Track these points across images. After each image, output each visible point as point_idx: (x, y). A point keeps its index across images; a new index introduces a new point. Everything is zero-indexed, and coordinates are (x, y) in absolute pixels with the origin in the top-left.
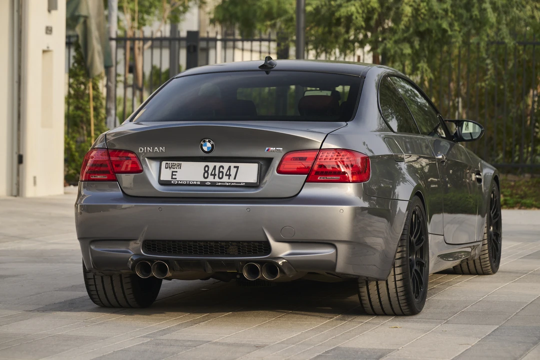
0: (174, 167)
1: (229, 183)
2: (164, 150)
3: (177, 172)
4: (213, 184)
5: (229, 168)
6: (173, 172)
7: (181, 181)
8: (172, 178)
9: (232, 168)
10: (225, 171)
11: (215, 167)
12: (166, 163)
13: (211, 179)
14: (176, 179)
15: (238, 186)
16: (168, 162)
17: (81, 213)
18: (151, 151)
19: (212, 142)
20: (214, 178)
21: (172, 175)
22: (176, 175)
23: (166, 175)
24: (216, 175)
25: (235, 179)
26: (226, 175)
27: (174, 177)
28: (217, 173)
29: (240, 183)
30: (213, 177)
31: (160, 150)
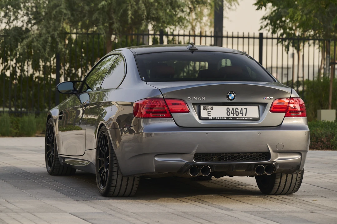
0: (208, 109)
1: (243, 118)
2: (204, 99)
3: (210, 112)
4: (234, 119)
5: (242, 109)
6: (208, 112)
7: (214, 117)
8: (208, 116)
9: (243, 109)
10: (239, 111)
11: (233, 109)
12: (203, 107)
13: (231, 116)
14: (211, 116)
15: (248, 119)
16: (205, 106)
18: (196, 99)
19: (234, 94)
20: (234, 115)
21: (208, 114)
22: (210, 114)
23: (204, 114)
24: (234, 113)
25: (246, 115)
26: (240, 113)
27: (209, 115)
28: (235, 112)
29: (250, 118)
30: (232, 115)
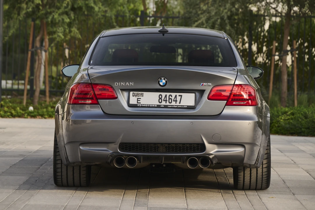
0: (138, 95)
1: (176, 106)
2: (133, 85)
3: (140, 99)
4: (166, 107)
5: (176, 96)
6: (138, 99)
7: (144, 105)
8: (138, 103)
9: (178, 96)
10: (173, 98)
11: (166, 96)
12: (133, 93)
13: (164, 103)
14: (140, 103)
15: (182, 108)
16: (135, 92)
17: (72, 125)
18: (124, 85)
19: (166, 80)
20: (166, 103)
21: (138, 100)
22: (140, 101)
23: (133, 100)
24: (167, 101)
25: (180, 103)
26: (174, 101)
27: (139, 102)
28: (168, 99)
29: (184, 106)
30: (165, 102)
31: (130, 84)
